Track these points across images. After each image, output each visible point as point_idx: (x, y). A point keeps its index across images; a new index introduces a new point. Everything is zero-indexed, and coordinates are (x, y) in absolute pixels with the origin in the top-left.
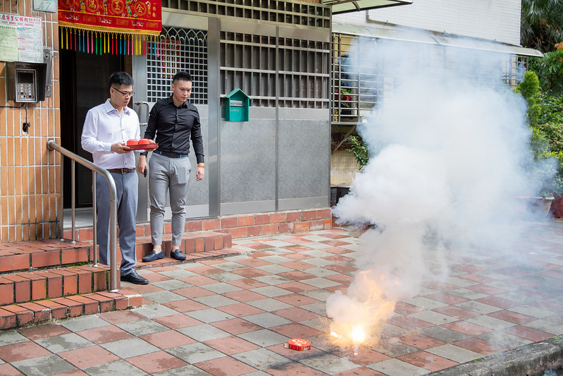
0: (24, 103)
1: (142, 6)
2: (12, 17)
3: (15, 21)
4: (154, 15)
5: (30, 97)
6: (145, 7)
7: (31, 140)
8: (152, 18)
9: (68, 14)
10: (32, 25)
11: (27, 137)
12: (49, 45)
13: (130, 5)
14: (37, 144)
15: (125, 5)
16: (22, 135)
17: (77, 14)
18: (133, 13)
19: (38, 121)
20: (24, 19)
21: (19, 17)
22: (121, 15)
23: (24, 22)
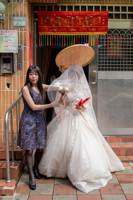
0: (7, 73)
1: (96, 20)
2: (2, 31)
3: (3, 33)
4: (103, 23)
5: (9, 70)
6: (97, 20)
7: (11, 92)
8: (102, 25)
9: (52, 28)
10: (12, 34)
11: (9, 90)
12: (21, 43)
13: (88, 20)
14: (14, 94)
15: (85, 20)
16: (6, 89)
17: (56, 28)
18: (90, 23)
19: (14, 82)
20: (8, 32)
21: (6, 31)
22: (82, 26)
23: (8, 33)
